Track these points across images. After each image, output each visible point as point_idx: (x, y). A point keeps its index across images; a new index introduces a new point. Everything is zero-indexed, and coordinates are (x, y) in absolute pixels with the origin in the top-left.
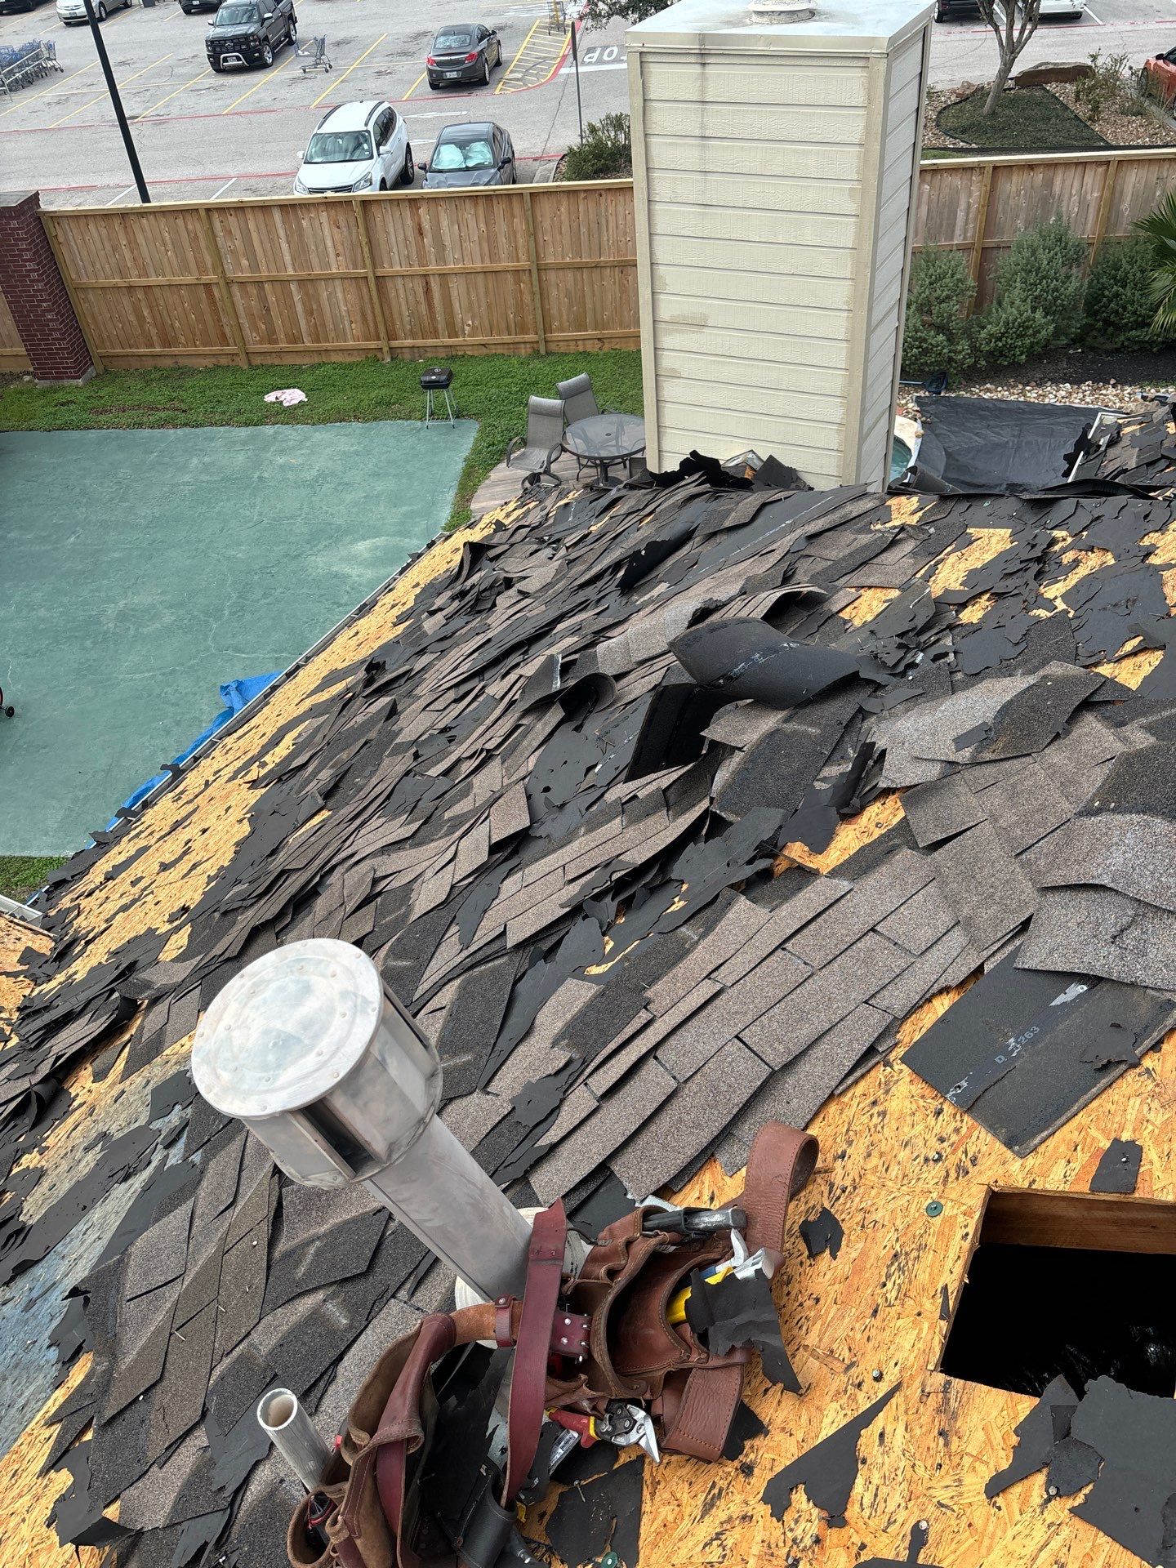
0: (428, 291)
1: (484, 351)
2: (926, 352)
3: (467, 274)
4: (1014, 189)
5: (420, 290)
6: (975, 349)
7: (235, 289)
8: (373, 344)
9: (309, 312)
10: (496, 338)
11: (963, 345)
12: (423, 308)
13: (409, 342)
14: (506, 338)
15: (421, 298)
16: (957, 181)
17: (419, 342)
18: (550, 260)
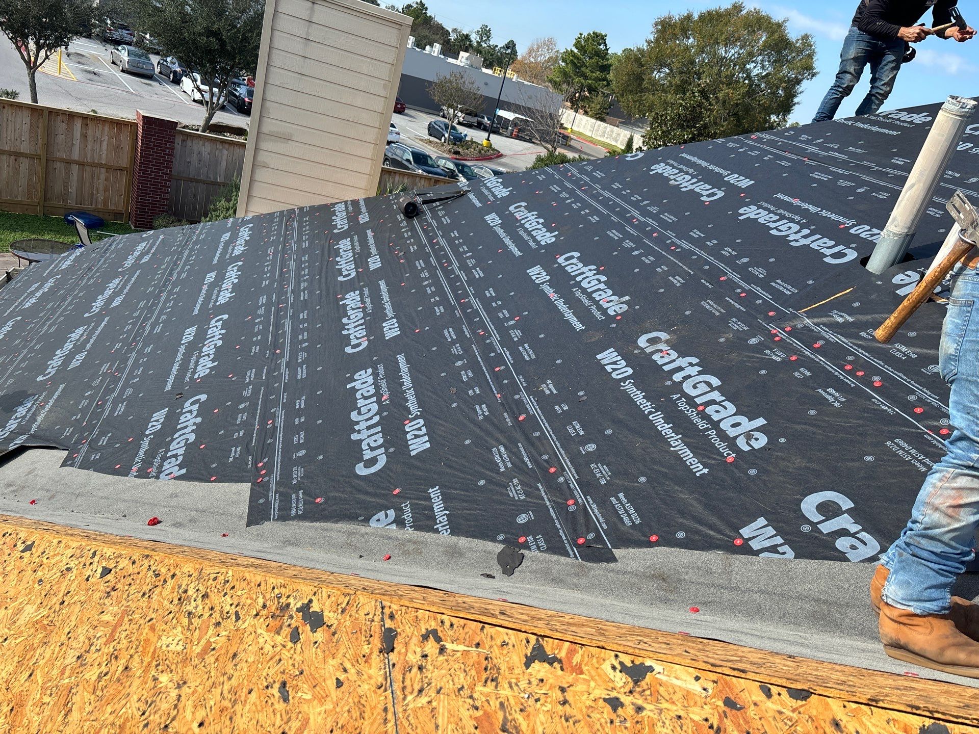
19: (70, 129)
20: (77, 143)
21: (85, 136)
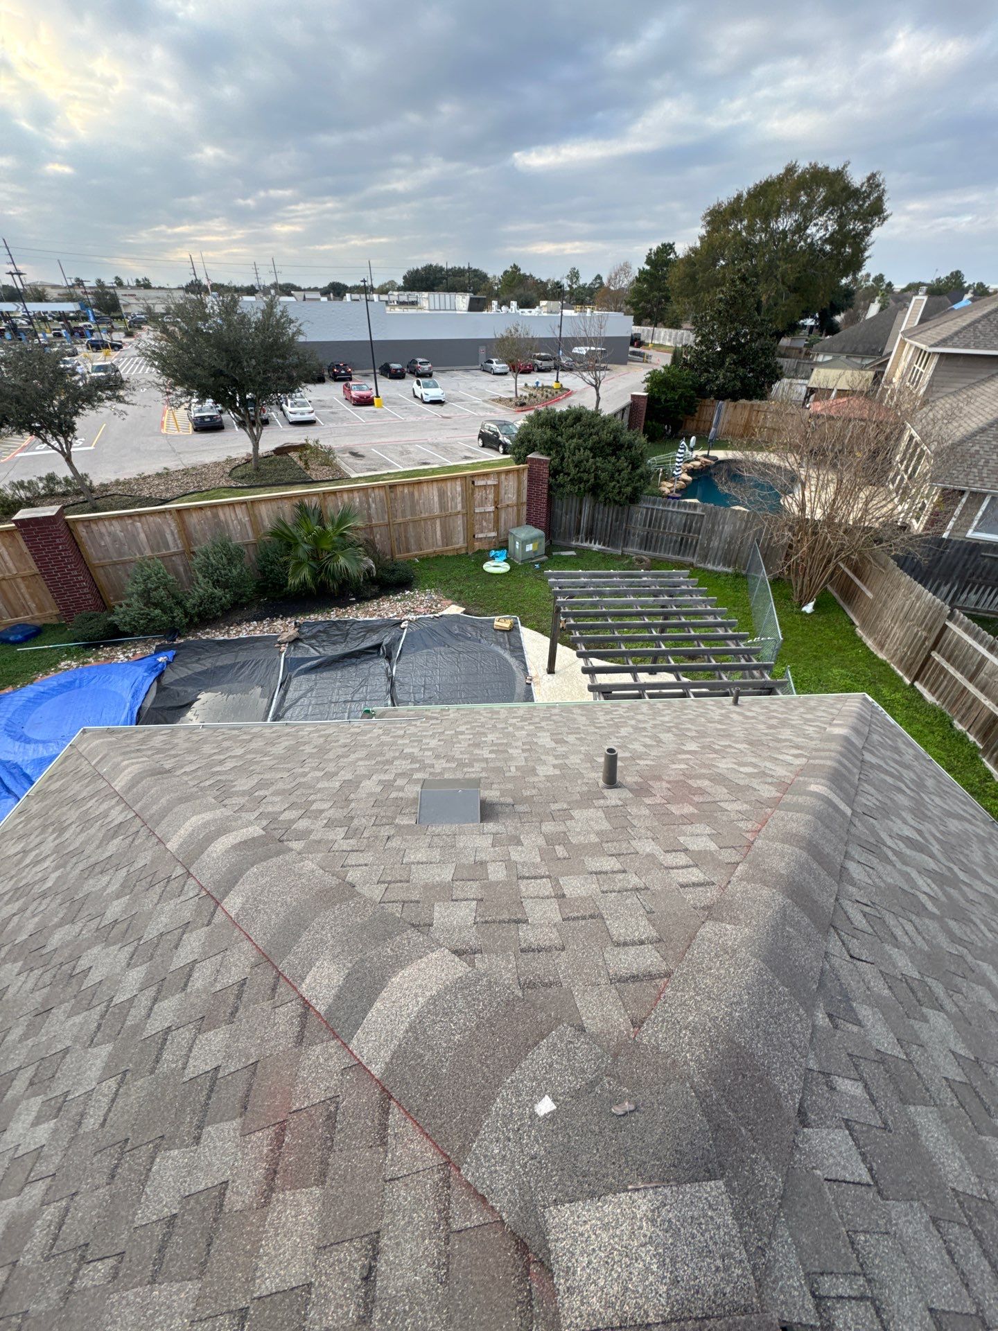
2: (152, 620)
4: (196, 520)
6: (186, 614)
11: (178, 612)
16: (158, 519)
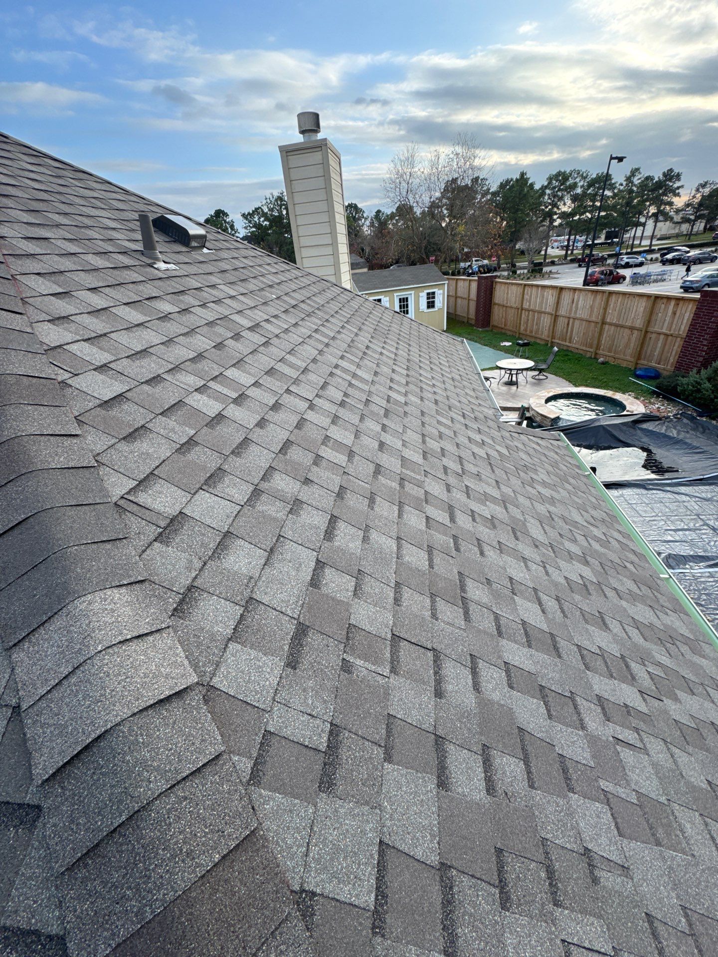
0: (568, 324)
1: (577, 351)
3: (582, 320)
5: (566, 323)
7: (523, 311)
8: (547, 339)
9: (537, 324)
10: (581, 348)
12: (565, 330)
13: (557, 341)
14: (584, 348)
15: (566, 326)
17: (560, 342)
18: (608, 320)
19: (666, 309)
20: (668, 319)
21: (674, 313)
